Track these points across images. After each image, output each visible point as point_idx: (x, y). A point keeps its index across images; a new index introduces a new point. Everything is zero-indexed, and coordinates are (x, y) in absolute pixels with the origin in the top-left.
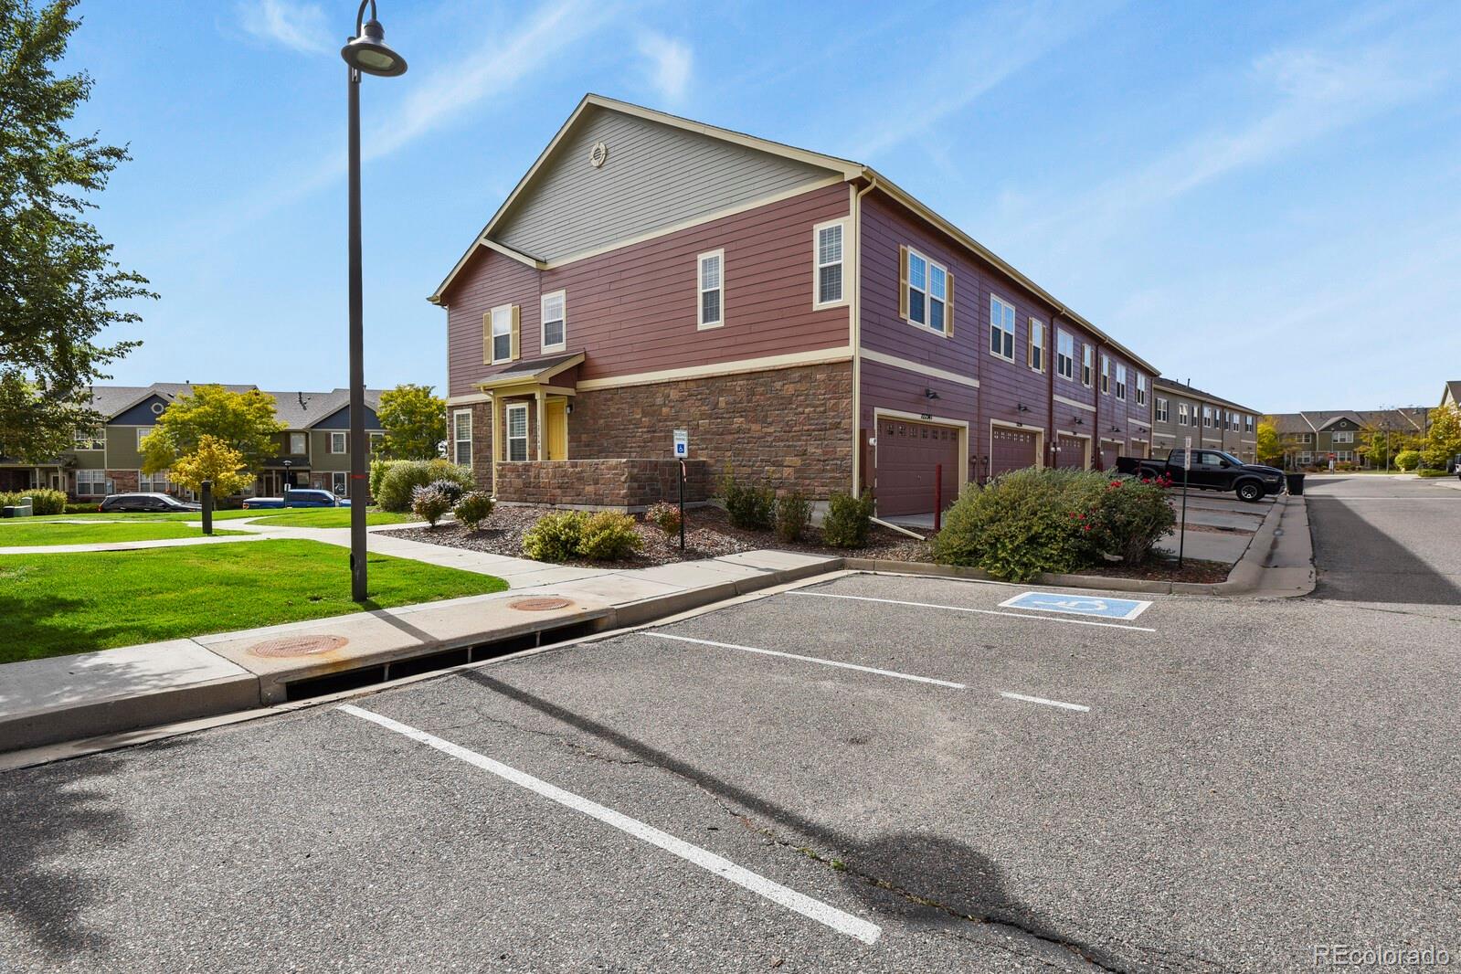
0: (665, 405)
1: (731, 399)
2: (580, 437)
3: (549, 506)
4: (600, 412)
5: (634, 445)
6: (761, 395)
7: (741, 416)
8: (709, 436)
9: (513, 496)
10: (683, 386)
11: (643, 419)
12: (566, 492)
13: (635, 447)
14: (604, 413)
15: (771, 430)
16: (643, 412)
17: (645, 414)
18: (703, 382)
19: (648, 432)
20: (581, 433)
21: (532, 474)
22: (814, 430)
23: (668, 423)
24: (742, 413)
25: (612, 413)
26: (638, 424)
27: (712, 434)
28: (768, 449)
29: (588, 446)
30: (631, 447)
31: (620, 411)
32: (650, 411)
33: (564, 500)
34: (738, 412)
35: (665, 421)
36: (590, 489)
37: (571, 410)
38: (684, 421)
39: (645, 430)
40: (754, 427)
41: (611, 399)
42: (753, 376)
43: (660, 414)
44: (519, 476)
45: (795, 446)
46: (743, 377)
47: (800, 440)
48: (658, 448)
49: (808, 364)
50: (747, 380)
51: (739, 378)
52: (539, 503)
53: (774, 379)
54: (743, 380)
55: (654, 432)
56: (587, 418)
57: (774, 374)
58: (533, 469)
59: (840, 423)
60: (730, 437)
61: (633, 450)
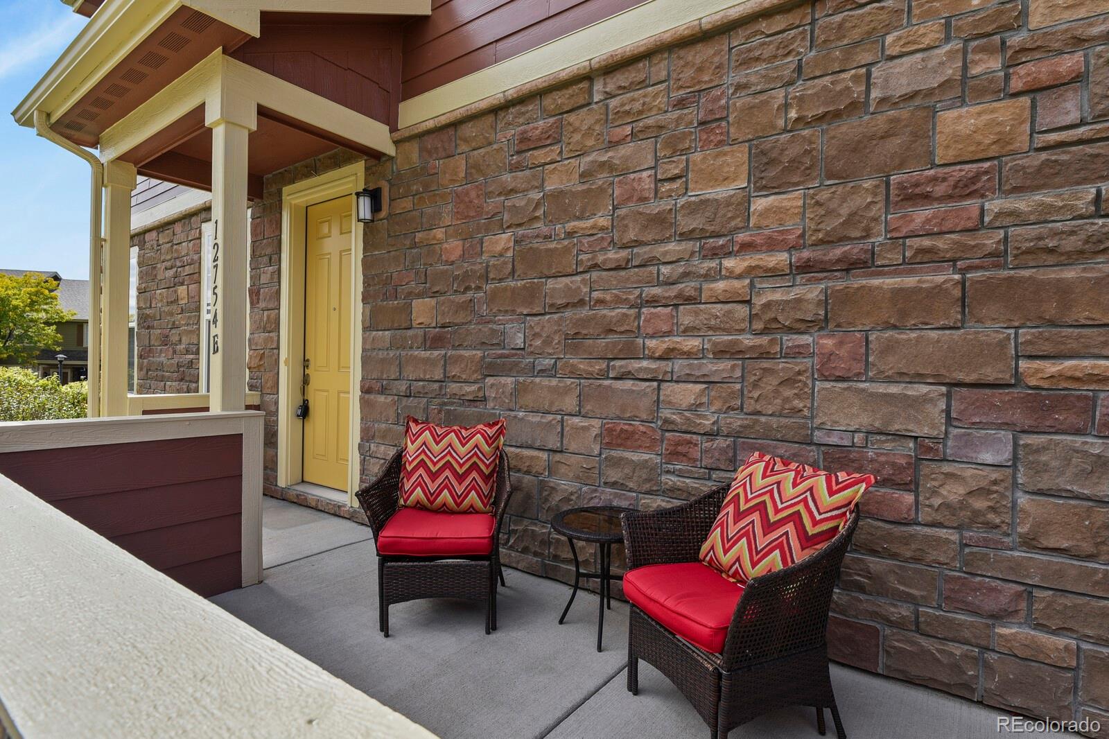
2: (408, 309)
4: (492, 204)
11: (763, 204)
13: (699, 354)
14: (518, 201)
17: (773, 173)
19: (806, 268)
20: (411, 295)
23: (994, 205)
25: (558, 195)
26: (717, 233)
29: (436, 342)
31: (601, 179)
35: (967, 189)
37: (376, 207)
39: (780, 259)
41: (553, 138)
56: (439, 233)
61: (679, 366)
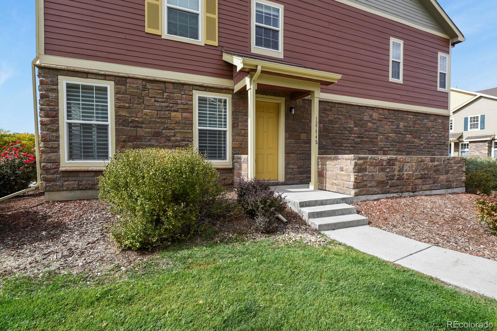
0: (369, 121)
1: (406, 124)
2: (300, 135)
3: (412, 194)
5: (348, 145)
6: (419, 125)
7: (410, 134)
8: (394, 144)
9: (375, 189)
10: (381, 111)
11: (355, 128)
12: (426, 181)
15: (422, 143)
16: (355, 123)
17: (356, 125)
18: (393, 112)
19: (359, 137)
20: (300, 133)
21: (396, 168)
22: (437, 145)
23: (371, 133)
24: (411, 133)
25: (331, 120)
26: (351, 131)
27: (396, 143)
28: (421, 152)
29: (306, 143)
30: (347, 146)
32: (360, 123)
33: (424, 188)
34: (409, 132)
35: (369, 131)
36: (443, 177)
38: (381, 133)
39: (357, 136)
40: (416, 140)
42: (417, 114)
43: (366, 127)
44: (383, 170)
45: (431, 151)
46: (412, 114)
47: (432, 149)
48: (365, 148)
49: (438, 114)
50: (413, 116)
51: (410, 114)
52: (402, 192)
53: (424, 118)
54: (412, 115)
55: (362, 137)
56: (308, 121)
57: (424, 115)
58: (397, 163)
59: (445, 142)
60: (404, 145)
61: (347, 148)
